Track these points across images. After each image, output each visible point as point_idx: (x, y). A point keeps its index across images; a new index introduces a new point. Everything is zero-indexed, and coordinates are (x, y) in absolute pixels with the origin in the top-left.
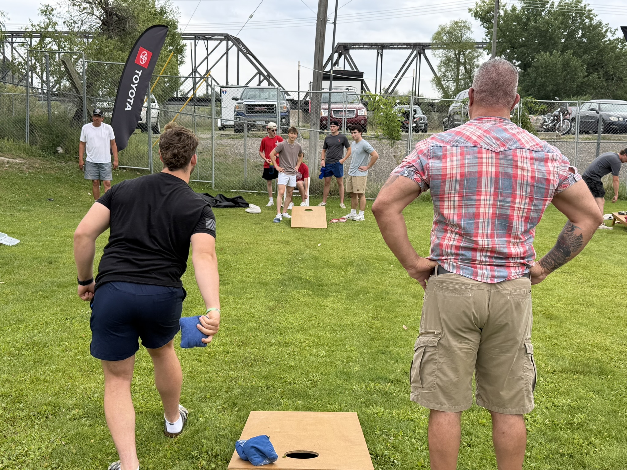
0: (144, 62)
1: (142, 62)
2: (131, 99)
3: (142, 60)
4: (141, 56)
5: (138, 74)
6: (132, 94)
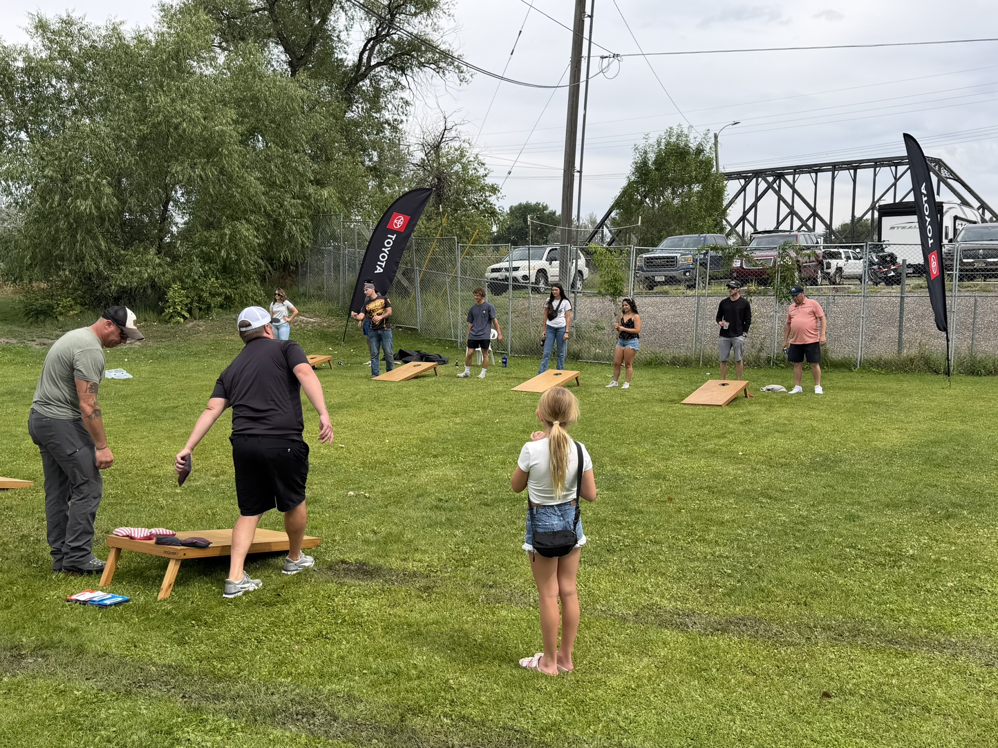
0: (399, 227)
1: (396, 226)
2: (383, 262)
3: (396, 225)
4: (395, 221)
5: (391, 239)
6: (383, 257)
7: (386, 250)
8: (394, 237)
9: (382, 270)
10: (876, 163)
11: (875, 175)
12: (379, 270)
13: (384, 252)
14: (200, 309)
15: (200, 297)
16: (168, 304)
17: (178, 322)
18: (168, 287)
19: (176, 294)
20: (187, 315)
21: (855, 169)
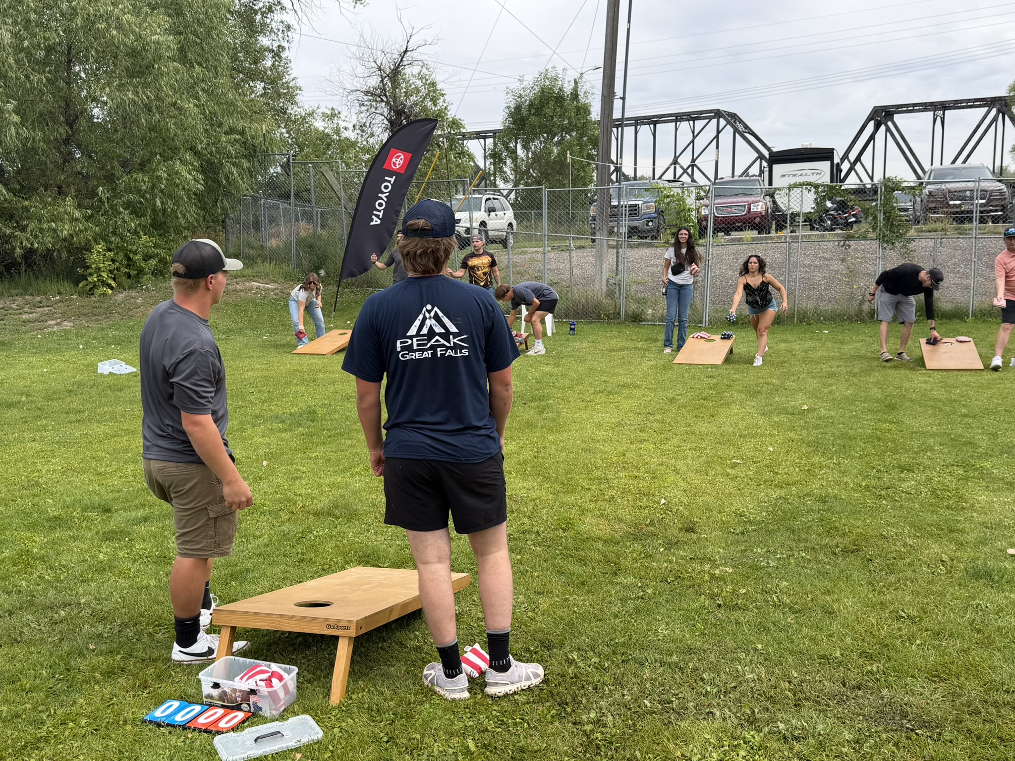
0: (398, 167)
1: (395, 166)
3: (395, 164)
4: (394, 160)
6: (380, 205)
7: (383, 196)
8: (392, 180)
9: (379, 222)
10: (677, 117)
11: (676, 130)
12: (376, 221)
13: (381, 199)
14: (129, 276)
15: (129, 259)
16: (89, 271)
17: (105, 295)
18: (88, 248)
19: (98, 256)
20: (113, 284)
21: (655, 124)
